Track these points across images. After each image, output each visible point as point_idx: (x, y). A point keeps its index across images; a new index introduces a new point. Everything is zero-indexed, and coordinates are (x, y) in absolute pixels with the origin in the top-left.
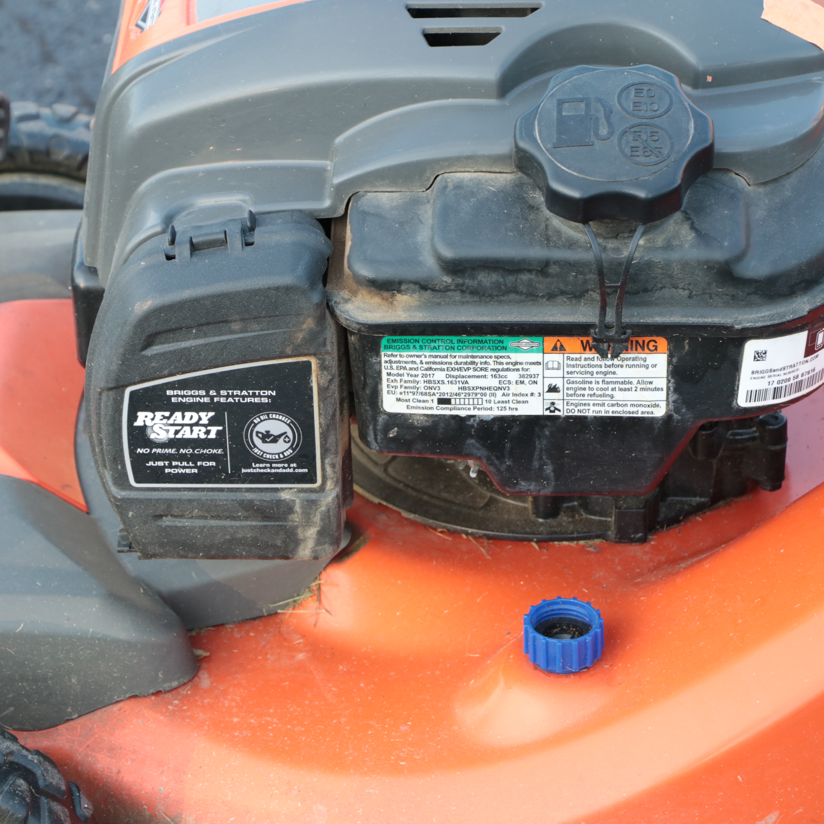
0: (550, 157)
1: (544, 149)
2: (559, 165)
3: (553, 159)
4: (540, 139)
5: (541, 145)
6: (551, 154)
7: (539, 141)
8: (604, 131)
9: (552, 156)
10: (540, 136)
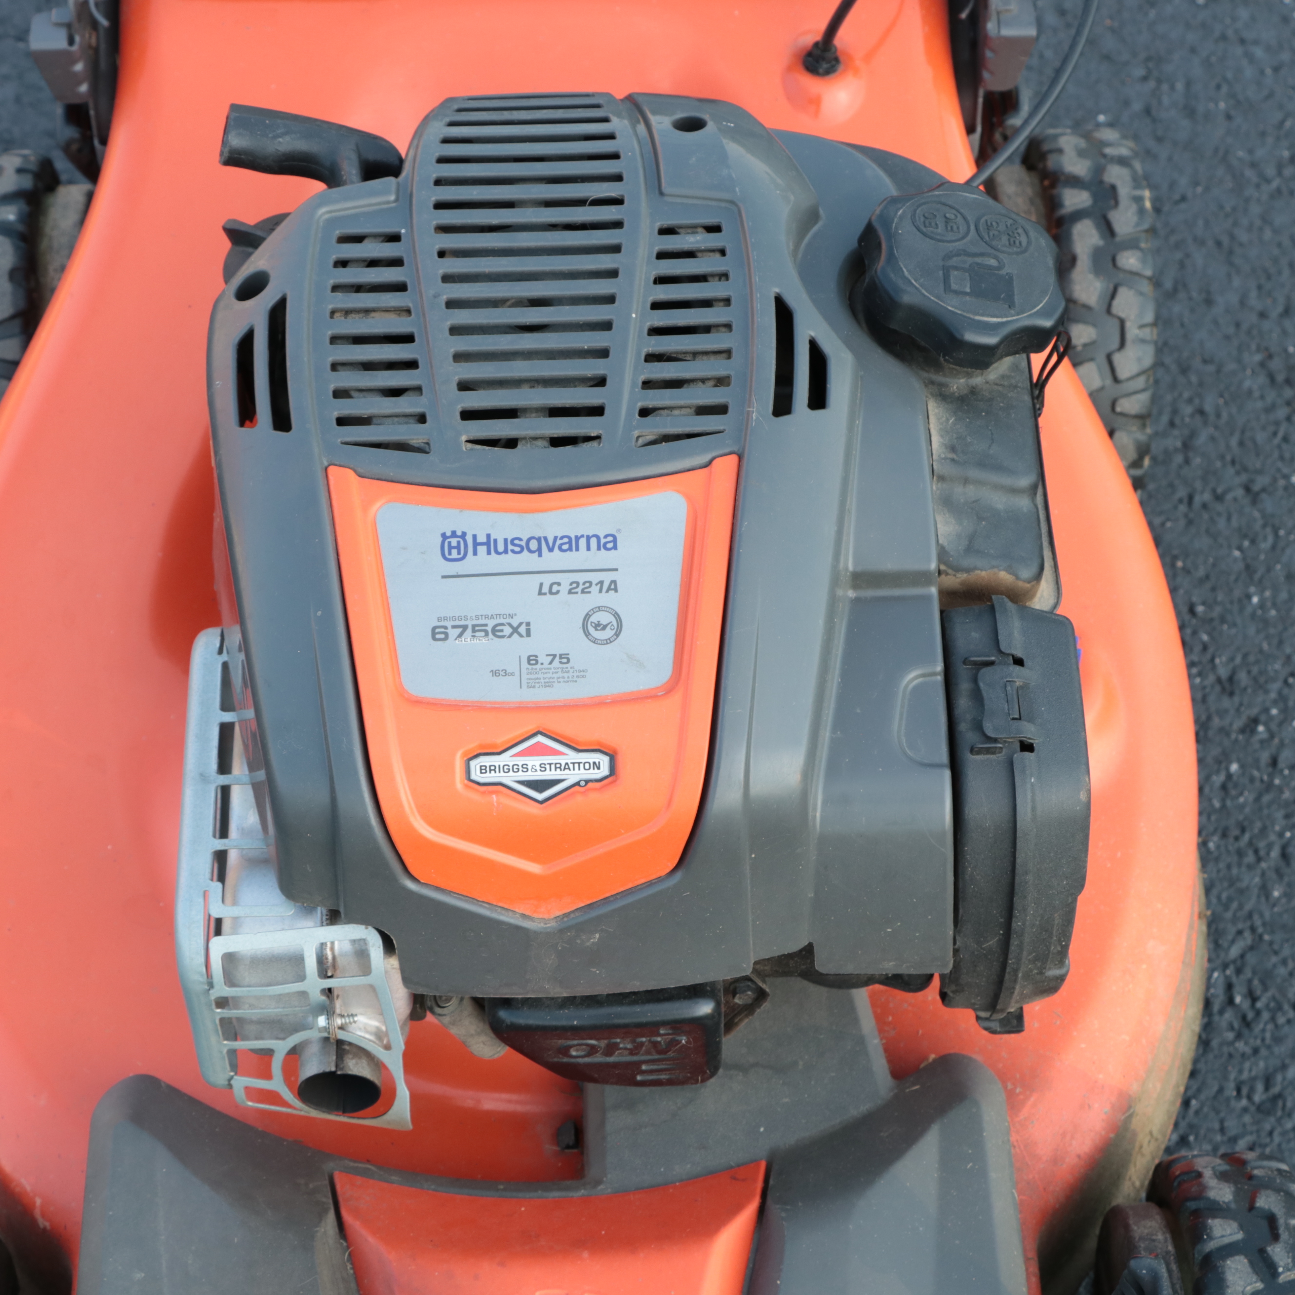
0: (1025, 315)
1: (1015, 318)
2: (1035, 310)
3: (1029, 313)
4: (1002, 317)
5: (1009, 319)
6: (1023, 313)
7: (1005, 320)
8: (993, 262)
9: (1026, 313)
10: (997, 317)
